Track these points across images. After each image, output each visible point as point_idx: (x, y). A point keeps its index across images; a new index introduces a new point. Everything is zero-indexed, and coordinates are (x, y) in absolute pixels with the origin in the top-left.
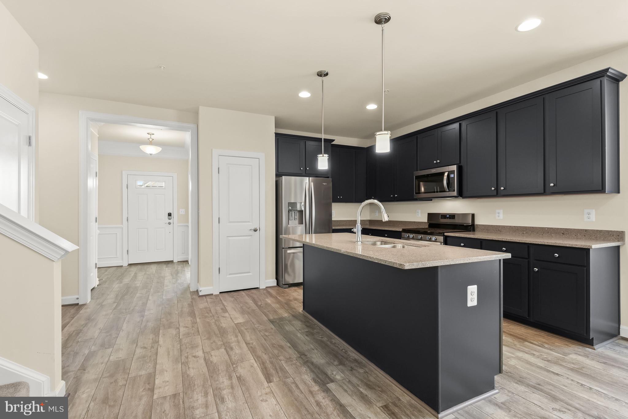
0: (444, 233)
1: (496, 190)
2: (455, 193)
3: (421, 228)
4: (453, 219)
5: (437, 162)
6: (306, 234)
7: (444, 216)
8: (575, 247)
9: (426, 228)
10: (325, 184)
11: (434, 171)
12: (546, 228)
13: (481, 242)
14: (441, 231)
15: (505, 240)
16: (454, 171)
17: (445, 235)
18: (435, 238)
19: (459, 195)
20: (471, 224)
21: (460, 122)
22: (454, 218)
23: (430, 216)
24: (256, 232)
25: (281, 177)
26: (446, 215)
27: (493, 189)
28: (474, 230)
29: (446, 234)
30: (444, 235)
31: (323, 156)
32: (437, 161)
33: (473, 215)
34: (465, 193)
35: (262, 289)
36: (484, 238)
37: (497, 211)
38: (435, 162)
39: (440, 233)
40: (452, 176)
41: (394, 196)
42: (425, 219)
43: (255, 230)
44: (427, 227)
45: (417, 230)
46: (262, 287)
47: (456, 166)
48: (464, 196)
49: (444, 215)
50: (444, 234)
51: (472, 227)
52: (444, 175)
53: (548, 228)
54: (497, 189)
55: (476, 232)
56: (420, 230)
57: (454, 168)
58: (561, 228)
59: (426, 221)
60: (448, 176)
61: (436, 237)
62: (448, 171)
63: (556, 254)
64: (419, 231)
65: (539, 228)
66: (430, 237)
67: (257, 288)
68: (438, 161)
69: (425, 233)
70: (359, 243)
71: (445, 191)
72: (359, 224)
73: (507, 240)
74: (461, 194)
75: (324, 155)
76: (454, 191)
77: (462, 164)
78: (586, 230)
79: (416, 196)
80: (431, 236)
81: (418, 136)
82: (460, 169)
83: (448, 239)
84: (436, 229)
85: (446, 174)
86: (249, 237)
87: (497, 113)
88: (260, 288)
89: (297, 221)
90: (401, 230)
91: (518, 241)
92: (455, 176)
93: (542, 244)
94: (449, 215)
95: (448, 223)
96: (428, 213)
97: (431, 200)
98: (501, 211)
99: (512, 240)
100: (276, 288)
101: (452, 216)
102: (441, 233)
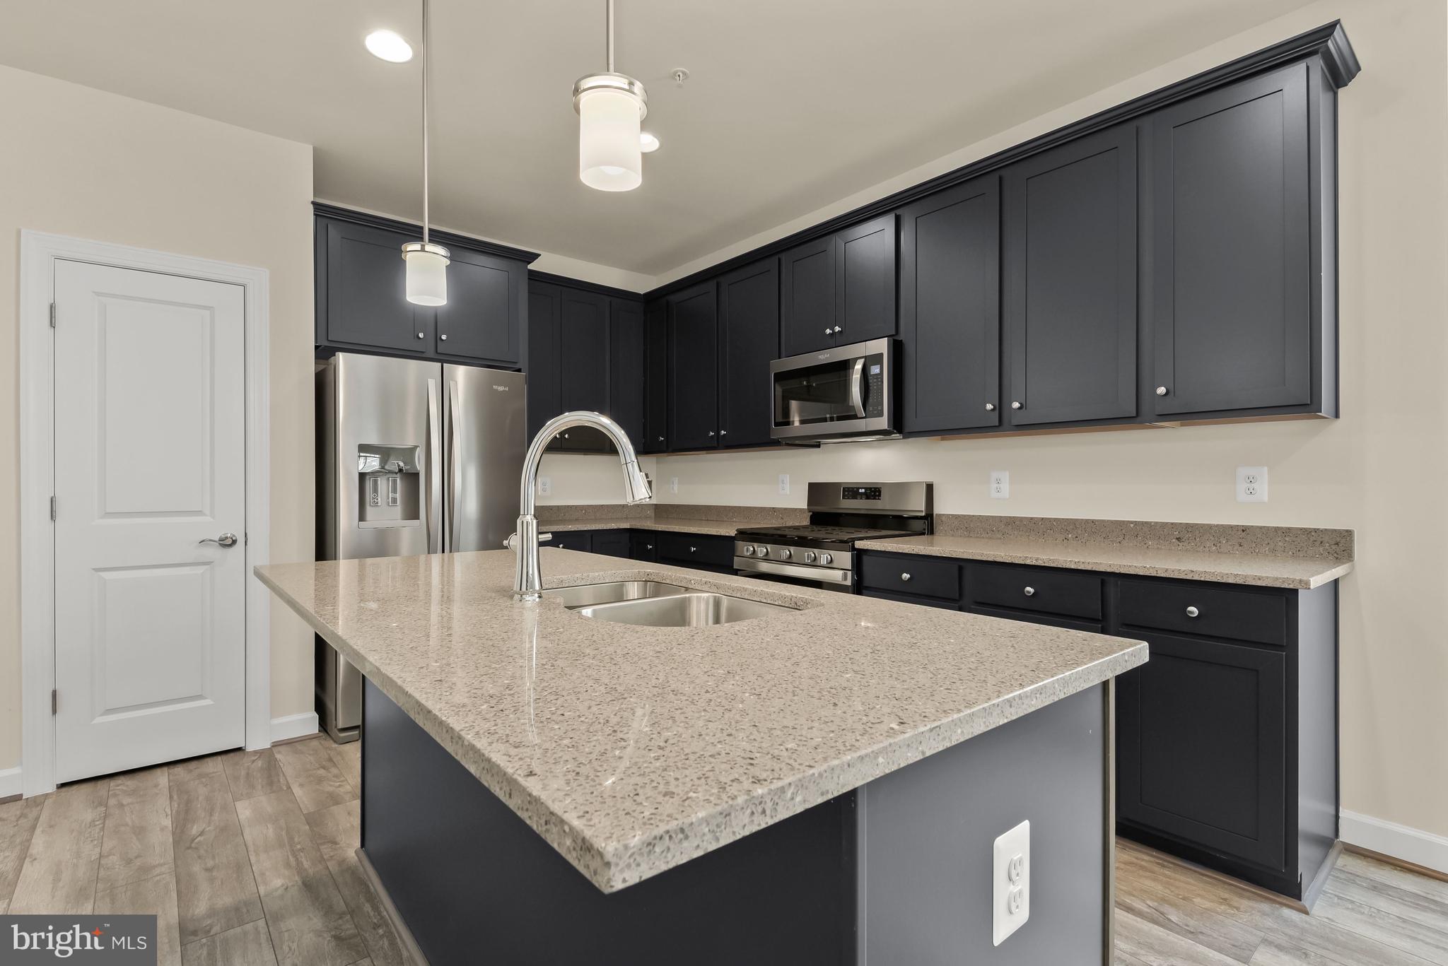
0: (853, 540)
1: (997, 412)
2: (883, 422)
3: (789, 527)
4: (875, 499)
5: (833, 334)
6: (429, 553)
7: (852, 491)
8: (1254, 583)
9: (804, 527)
10: (501, 389)
11: (825, 357)
12: (1132, 522)
13: (961, 569)
14: (846, 537)
15: (1034, 563)
16: (882, 354)
17: (856, 546)
18: (829, 557)
19: (895, 428)
20: (923, 514)
21: (898, 212)
22: (880, 495)
23: (816, 490)
24: (233, 548)
25: (333, 358)
26: (858, 489)
27: (989, 407)
28: (931, 531)
29: (859, 544)
30: (853, 549)
31: (423, 250)
32: (833, 330)
33: (930, 488)
34: (910, 421)
35: (255, 752)
36: (971, 557)
37: (995, 475)
38: (828, 331)
39: (842, 542)
40: (875, 370)
41: (718, 433)
42: (800, 501)
43: (228, 543)
44: (806, 522)
45: (779, 532)
46: (256, 743)
47: (886, 338)
48: (907, 430)
49: (853, 488)
50: (853, 545)
51: (927, 523)
52: (854, 368)
53: (1136, 523)
54: (1000, 407)
55: (936, 538)
56: (787, 532)
57: (881, 346)
58: (1172, 524)
59: (805, 506)
60: (865, 370)
61: (832, 552)
62: (865, 357)
63: (1191, 609)
64: (785, 536)
65: (1112, 522)
66: (813, 555)
67: (239, 749)
68: (837, 329)
69: (802, 542)
70: (531, 600)
71: (855, 417)
72: (529, 518)
73: (1040, 563)
74: (899, 426)
75: (430, 247)
76: (881, 415)
77: (902, 337)
78: (1244, 529)
79: (778, 433)
80: (816, 551)
81: (783, 256)
82: (897, 349)
83: (865, 558)
84: (830, 528)
85: (859, 366)
86: (200, 570)
87: (1001, 179)
88: (249, 749)
89: (398, 510)
90: (733, 533)
91: (1073, 567)
92: (883, 371)
93: (1148, 574)
94: (866, 489)
95: (862, 512)
96: (809, 483)
97: (818, 446)
98: (1005, 476)
99: (1053, 561)
100: (315, 743)
101: (874, 492)
102: (846, 542)
